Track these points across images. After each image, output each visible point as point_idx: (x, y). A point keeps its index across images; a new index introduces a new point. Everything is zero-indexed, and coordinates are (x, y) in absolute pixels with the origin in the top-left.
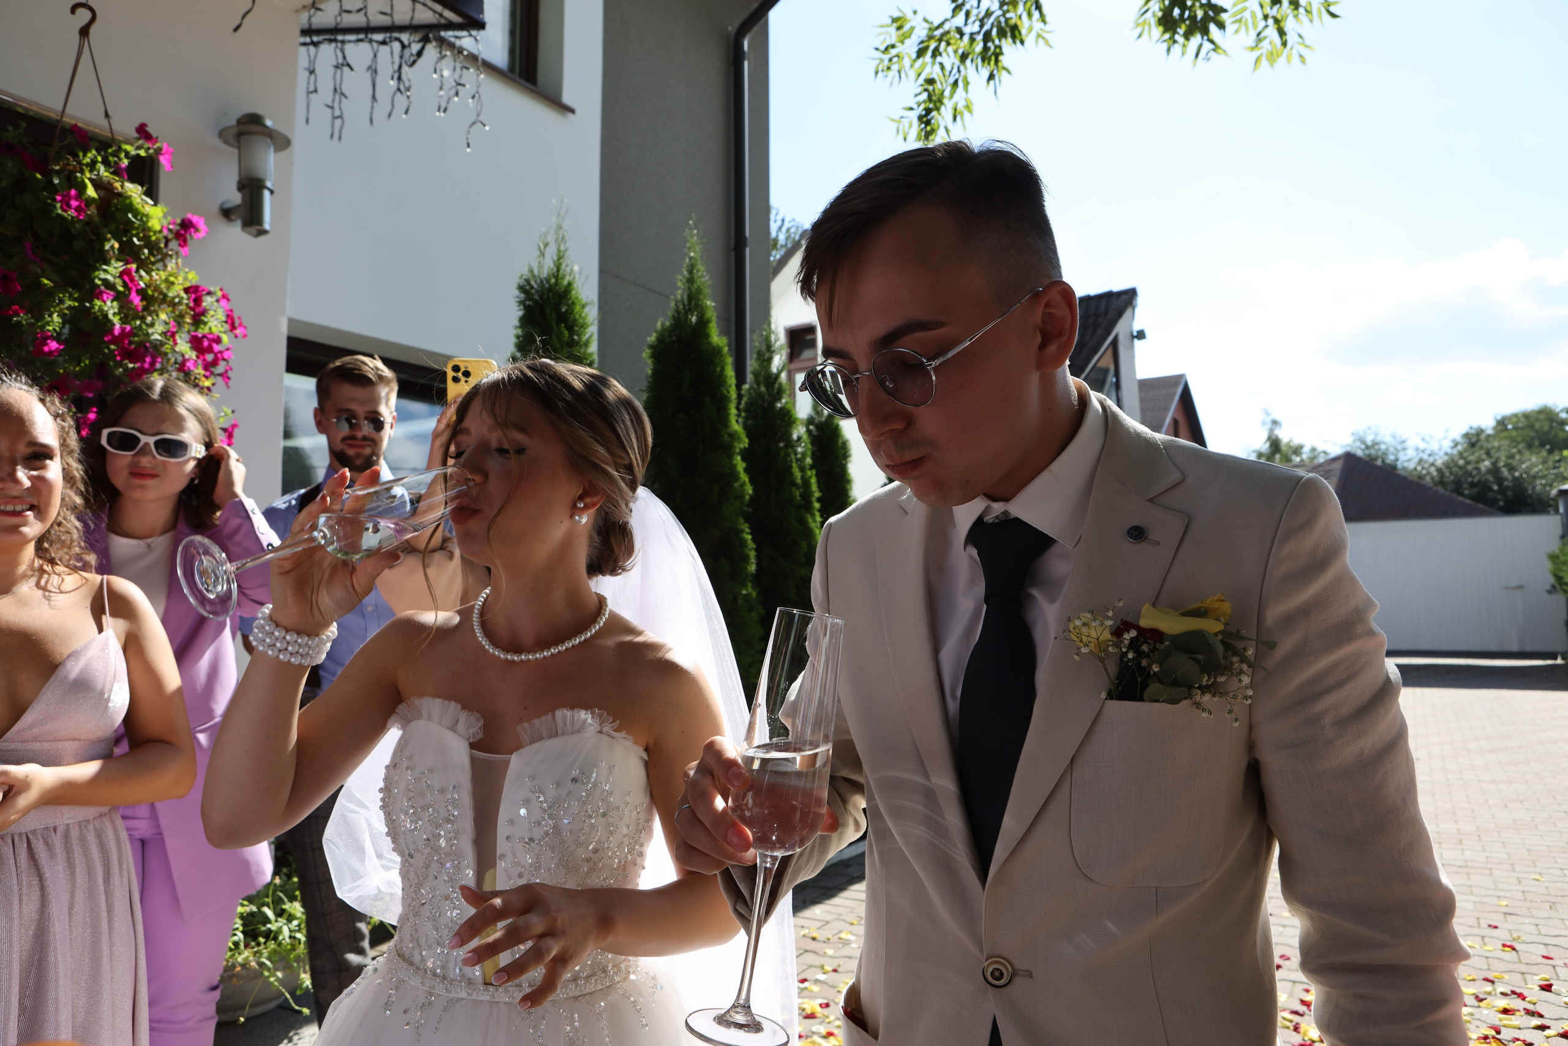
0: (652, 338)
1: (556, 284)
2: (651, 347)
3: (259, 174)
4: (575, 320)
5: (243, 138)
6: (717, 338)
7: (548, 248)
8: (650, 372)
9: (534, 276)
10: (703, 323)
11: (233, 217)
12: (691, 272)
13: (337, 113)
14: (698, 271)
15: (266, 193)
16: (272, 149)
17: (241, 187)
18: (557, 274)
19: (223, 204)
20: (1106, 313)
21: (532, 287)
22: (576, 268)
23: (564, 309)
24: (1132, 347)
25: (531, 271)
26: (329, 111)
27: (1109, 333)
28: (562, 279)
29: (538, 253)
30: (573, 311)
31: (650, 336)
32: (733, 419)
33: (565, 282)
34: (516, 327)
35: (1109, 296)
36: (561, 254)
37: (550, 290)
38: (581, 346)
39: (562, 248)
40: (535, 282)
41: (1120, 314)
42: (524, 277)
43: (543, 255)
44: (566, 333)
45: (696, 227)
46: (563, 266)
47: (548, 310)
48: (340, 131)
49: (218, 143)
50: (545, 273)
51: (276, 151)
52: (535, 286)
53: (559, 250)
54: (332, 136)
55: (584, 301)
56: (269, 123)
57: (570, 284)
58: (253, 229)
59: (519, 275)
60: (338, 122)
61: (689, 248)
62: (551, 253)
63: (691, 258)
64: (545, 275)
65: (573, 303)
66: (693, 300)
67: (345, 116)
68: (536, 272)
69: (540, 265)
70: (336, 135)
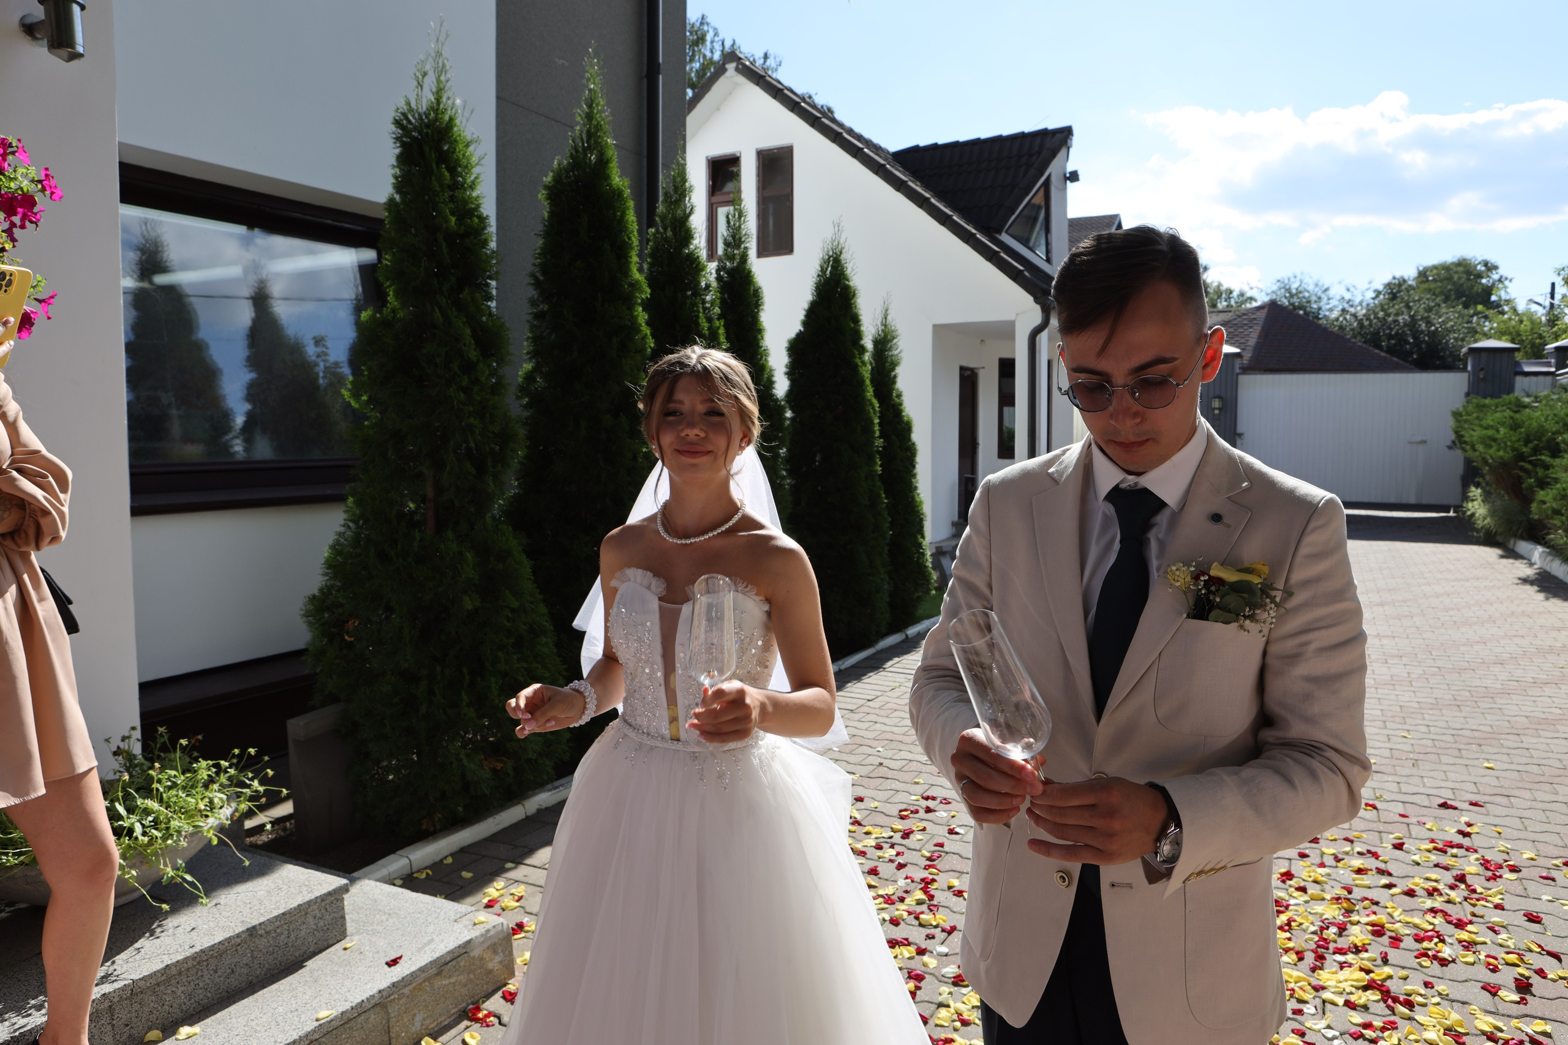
0: (548, 179)
1: (436, 119)
2: (546, 187)
4: (458, 160)
6: (618, 179)
7: (426, 78)
8: (546, 215)
9: (411, 110)
10: (603, 163)
12: (590, 106)
14: (597, 105)
15: (77, 9)
18: (436, 108)
19: (24, 19)
20: (1039, 153)
21: (409, 122)
22: (458, 101)
23: (446, 148)
24: (1065, 189)
25: (408, 104)
27: (1042, 175)
28: (443, 113)
29: (416, 83)
30: (455, 149)
31: (546, 177)
32: (634, 269)
33: (447, 118)
34: (393, 167)
35: (1044, 134)
36: (441, 86)
37: (428, 126)
38: (465, 190)
39: (443, 78)
40: (413, 116)
41: (1054, 154)
42: (401, 110)
43: (420, 85)
44: (447, 174)
45: (596, 54)
46: (444, 99)
47: (426, 148)
50: (424, 107)
52: (413, 121)
53: (438, 81)
55: (469, 138)
57: (451, 119)
58: (64, 52)
59: (395, 108)
61: (588, 80)
62: (430, 82)
63: (590, 90)
64: (424, 109)
65: (456, 141)
66: (593, 136)
68: (413, 105)
69: (418, 98)
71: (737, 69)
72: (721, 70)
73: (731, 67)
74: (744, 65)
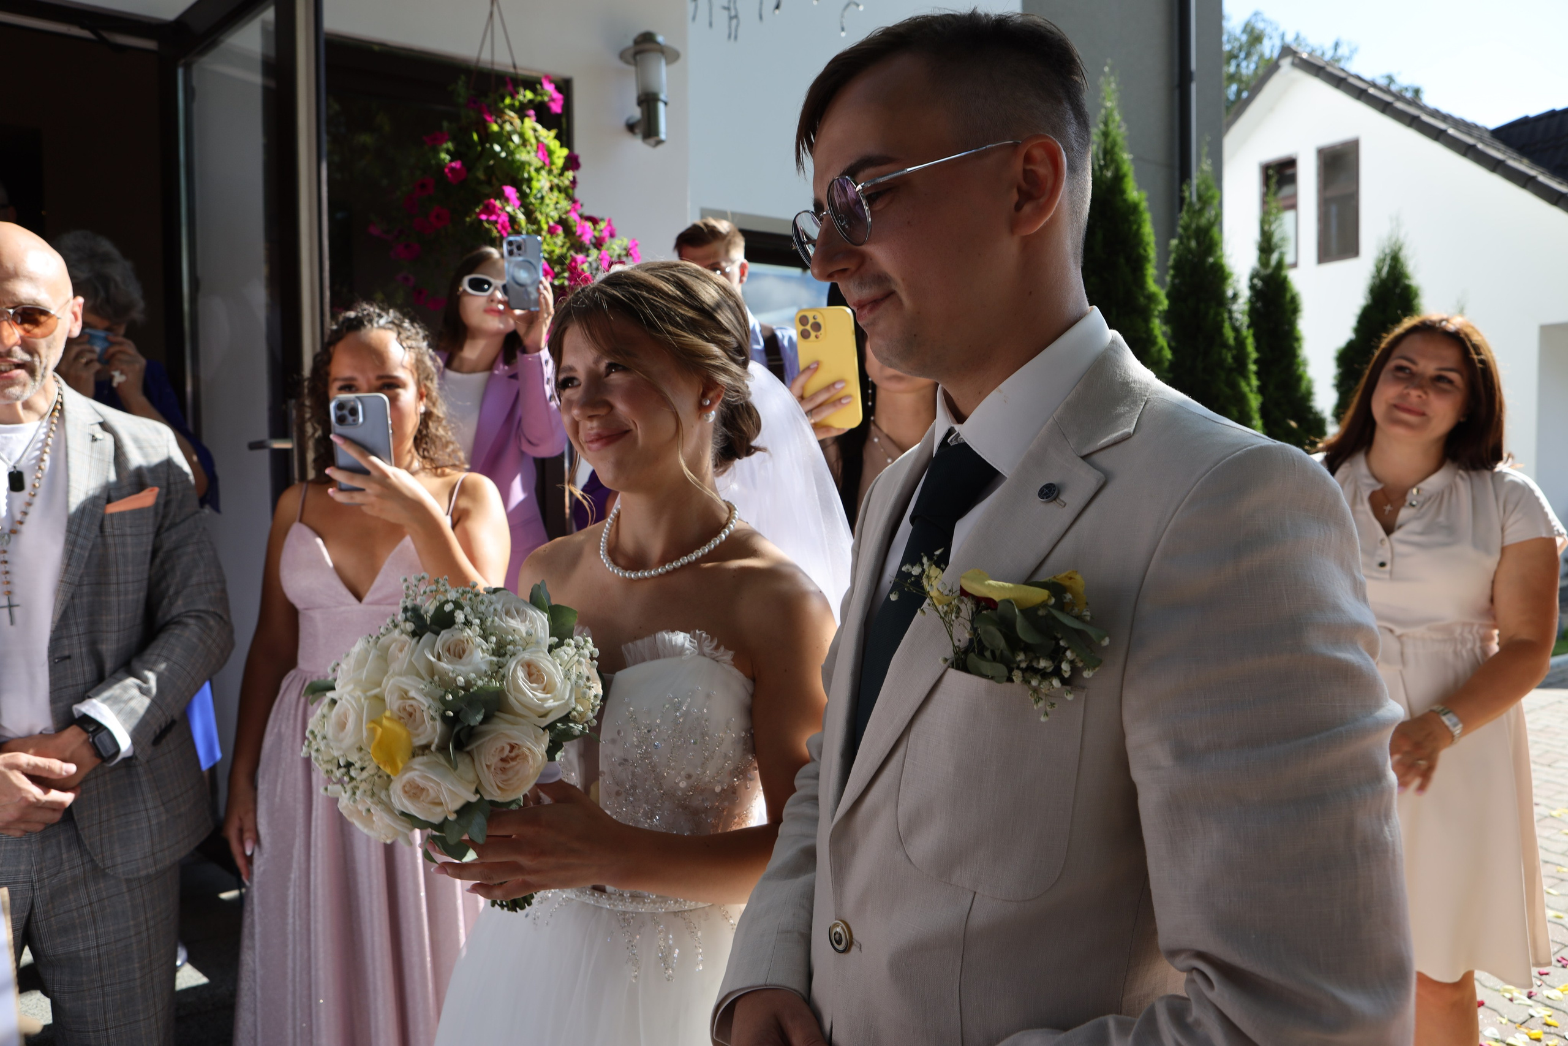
3: (654, 88)
5: (638, 57)
6: (1135, 193)
10: (1120, 178)
11: (637, 131)
12: (1106, 124)
13: (733, 13)
14: (1113, 122)
15: (661, 107)
16: (663, 62)
17: (640, 103)
19: (628, 120)
26: (726, 13)
45: (1110, 73)
48: (736, 31)
49: (621, 64)
51: (668, 63)
54: (729, 36)
56: (660, 39)
58: (652, 141)
60: (734, 22)
66: (1109, 153)
67: (740, 16)
70: (733, 35)
71: (1293, 64)
72: (1271, 68)
73: (1286, 63)
74: (1302, 59)
